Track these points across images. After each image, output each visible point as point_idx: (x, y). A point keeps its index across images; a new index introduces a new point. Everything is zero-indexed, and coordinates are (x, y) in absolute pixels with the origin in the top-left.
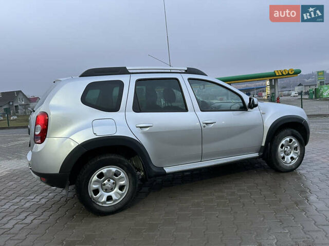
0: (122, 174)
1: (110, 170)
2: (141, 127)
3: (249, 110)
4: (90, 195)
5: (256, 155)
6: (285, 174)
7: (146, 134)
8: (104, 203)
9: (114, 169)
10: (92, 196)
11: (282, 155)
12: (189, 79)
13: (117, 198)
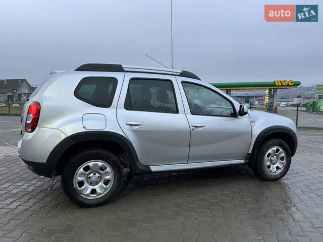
0: (108, 169)
2: (130, 125)
3: (239, 117)
4: (75, 186)
5: (242, 161)
6: (269, 183)
7: (135, 132)
8: (88, 195)
9: (100, 164)
11: (268, 164)
12: (183, 82)
13: (101, 192)
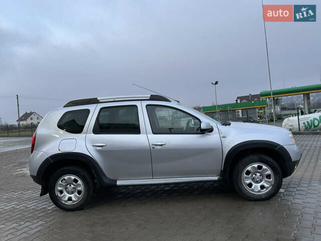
0: (80, 182)
1: (70, 178)
2: (96, 146)
4: (56, 194)
9: (73, 177)
10: (58, 195)
11: (248, 182)
12: (147, 105)
13: (75, 200)
